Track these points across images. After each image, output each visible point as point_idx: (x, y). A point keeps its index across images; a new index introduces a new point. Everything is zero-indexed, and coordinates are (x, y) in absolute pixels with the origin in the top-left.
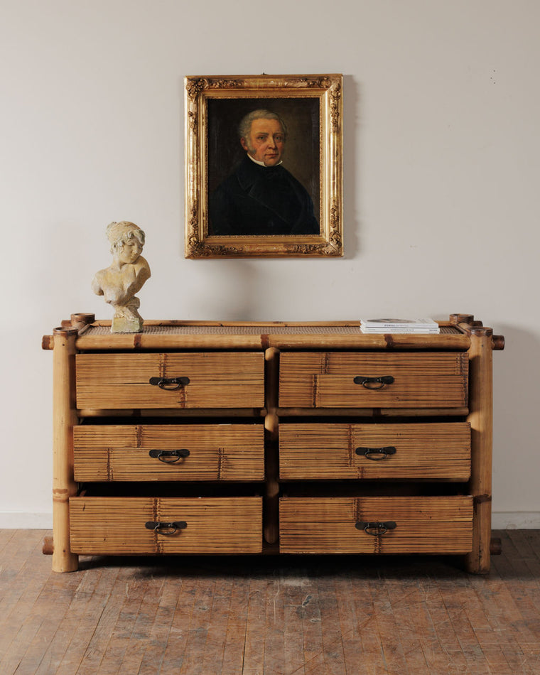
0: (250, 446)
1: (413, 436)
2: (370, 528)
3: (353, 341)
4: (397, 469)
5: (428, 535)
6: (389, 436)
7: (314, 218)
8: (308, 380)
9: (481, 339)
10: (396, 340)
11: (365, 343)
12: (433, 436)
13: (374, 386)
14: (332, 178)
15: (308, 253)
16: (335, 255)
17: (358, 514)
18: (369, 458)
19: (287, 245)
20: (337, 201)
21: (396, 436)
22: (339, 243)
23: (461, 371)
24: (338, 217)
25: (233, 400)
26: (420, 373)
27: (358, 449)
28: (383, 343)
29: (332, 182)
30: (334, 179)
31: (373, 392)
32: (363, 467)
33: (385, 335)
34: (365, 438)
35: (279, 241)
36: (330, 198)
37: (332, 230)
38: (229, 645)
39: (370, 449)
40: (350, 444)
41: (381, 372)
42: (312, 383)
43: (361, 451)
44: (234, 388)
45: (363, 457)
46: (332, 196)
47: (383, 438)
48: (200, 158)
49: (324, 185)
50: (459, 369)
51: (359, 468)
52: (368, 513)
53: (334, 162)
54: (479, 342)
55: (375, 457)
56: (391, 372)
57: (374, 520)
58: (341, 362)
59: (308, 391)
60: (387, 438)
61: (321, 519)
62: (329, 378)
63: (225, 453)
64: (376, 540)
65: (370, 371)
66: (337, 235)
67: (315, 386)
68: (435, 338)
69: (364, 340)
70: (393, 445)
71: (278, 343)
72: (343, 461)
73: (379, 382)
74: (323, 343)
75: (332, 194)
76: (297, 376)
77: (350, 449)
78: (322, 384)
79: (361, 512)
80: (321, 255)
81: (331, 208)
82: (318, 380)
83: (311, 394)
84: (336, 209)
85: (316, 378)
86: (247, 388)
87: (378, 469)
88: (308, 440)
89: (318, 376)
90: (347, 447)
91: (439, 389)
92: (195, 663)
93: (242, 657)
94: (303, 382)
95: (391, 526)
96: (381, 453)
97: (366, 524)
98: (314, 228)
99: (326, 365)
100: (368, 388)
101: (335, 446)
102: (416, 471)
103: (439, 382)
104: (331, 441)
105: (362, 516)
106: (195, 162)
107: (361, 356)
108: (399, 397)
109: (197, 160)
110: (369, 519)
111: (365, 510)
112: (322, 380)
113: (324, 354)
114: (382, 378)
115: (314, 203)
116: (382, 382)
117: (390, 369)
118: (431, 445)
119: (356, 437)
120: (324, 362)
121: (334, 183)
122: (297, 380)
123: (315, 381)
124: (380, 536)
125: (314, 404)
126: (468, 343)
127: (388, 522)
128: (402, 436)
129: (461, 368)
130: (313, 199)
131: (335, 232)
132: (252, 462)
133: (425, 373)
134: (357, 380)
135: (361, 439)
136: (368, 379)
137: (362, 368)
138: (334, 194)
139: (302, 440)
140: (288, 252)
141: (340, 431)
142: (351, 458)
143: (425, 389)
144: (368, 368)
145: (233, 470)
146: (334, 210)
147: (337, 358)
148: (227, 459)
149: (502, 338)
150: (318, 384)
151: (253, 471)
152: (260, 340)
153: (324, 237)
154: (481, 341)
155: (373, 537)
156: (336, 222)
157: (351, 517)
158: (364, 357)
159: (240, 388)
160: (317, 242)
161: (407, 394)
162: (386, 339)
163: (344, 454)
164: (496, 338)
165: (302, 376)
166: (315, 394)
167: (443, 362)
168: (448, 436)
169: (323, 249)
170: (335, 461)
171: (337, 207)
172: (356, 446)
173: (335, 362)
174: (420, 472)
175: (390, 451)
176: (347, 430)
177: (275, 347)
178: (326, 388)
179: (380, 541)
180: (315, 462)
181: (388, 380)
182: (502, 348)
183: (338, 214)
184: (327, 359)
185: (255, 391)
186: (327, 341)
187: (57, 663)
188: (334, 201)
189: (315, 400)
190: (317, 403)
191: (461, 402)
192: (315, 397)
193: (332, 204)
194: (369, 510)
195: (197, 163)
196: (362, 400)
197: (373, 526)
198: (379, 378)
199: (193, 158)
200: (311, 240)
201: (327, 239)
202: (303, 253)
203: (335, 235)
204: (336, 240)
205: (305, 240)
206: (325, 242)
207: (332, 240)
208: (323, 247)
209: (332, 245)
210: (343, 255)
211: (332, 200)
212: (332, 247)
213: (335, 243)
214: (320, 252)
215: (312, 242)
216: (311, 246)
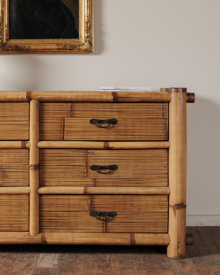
0: (19, 163)
1: (129, 158)
2: (99, 215)
3: (90, 96)
4: (118, 180)
5: (138, 221)
6: (113, 158)
7: (75, 28)
8: (59, 121)
9: (178, 94)
10: (120, 95)
11: (98, 97)
12: (143, 158)
13: (103, 125)
15: (71, 50)
16: (88, 51)
17: (91, 206)
18: (99, 172)
20: (90, 17)
21: (117, 158)
22: (90, 43)
23: (163, 116)
24: (90, 27)
25: (8, 134)
26: (135, 117)
27: (92, 166)
28: (111, 98)
29: (86, 5)
30: (87, 3)
31: (103, 129)
32: (95, 179)
33: (112, 92)
34: (96, 159)
37: (86, 35)
39: (100, 166)
40: (87, 163)
41: (108, 116)
42: (61, 123)
43: (94, 168)
44: (8, 126)
45: (96, 172)
46: (86, 14)
47: (109, 159)
49: (81, 7)
50: (162, 114)
51: (93, 179)
52: (98, 206)
54: (177, 96)
55: (103, 171)
56: (115, 116)
57: (102, 210)
58: (81, 109)
59: (59, 129)
60: (112, 159)
61: (67, 209)
62: (73, 120)
63: (3, 167)
64: (103, 223)
65: (101, 115)
67: (64, 126)
68: (147, 94)
69: (97, 95)
70: (116, 164)
71: (37, 97)
72: (82, 174)
73: (107, 122)
74: (69, 97)
76: (51, 118)
77: (87, 166)
78: (69, 124)
79: (94, 205)
80: (79, 51)
81: (86, 21)
82: (65, 121)
83: (61, 131)
84: (89, 22)
85: (64, 120)
86: (18, 127)
87: (106, 180)
88: (58, 160)
89: (66, 119)
90: (85, 165)
91: (149, 128)
94: (56, 123)
95: (113, 215)
96: (107, 169)
97: (97, 213)
98: (76, 35)
99: (71, 111)
100: (100, 127)
101: (77, 164)
102: (131, 182)
103: (148, 123)
104: (74, 160)
105: (94, 207)
107: (95, 105)
108: (121, 133)
110: (99, 210)
111: (96, 203)
112: (69, 121)
113: (70, 104)
114: (109, 120)
115: (75, 19)
116: (109, 123)
117: (114, 114)
118: (141, 164)
119: (91, 158)
120: (69, 109)
121: (88, 5)
122: (52, 121)
123: (64, 122)
124: (106, 221)
125: (63, 138)
126: (170, 97)
127: (112, 212)
128: (122, 158)
129: (163, 113)
131: (88, 37)
132: (21, 174)
133: (139, 117)
134: (92, 122)
135: (94, 159)
136: (100, 120)
137: (95, 113)
138: (87, 13)
139: (55, 160)
141: (80, 154)
142: (87, 172)
143: (138, 128)
144: (100, 113)
145: (8, 179)
146: (87, 22)
147: (78, 107)
148: (4, 172)
149: (193, 94)
150: (66, 124)
151: (22, 180)
152: (26, 95)
153: (81, 40)
154: (178, 96)
155: (102, 222)
156: (89, 29)
157: (87, 208)
158: (97, 106)
159: (13, 126)
160: (78, 43)
161: (126, 131)
162: (112, 94)
163: (83, 169)
164: (189, 95)
165: (55, 118)
166: (64, 131)
167: (151, 109)
168: (153, 158)
169: (80, 47)
170: (76, 174)
171: (89, 21)
172: (91, 164)
173: (78, 109)
174: (134, 182)
175: (113, 168)
176: (85, 153)
177: (36, 99)
178: (71, 127)
179: (106, 224)
180: (63, 175)
181: (113, 122)
182: (193, 101)
183: (90, 24)
184: (71, 107)
185: (22, 129)
186: (71, 96)
188: (87, 17)
189: (64, 136)
190: (65, 137)
191: (163, 137)
192: (64, 133)
193: (86, 18)
194: (99, 203)
196: (96, 135)
197: (101, 214)
198: (107, 120)
200: (73, 42)
201: (83, 41)
202: (67, 50)
203: (88, 39)
204: (89, 41)
205: (70, 42)
206: (82, 43)
207: (86, 41)
208: (81, 46)
209: (86, 44)
210: (93, 51)
211: (86, 16)
212: (86, 46)
213: (88, 43)
214: (79, 49)
215: (74, 43)
216: (72, 45)
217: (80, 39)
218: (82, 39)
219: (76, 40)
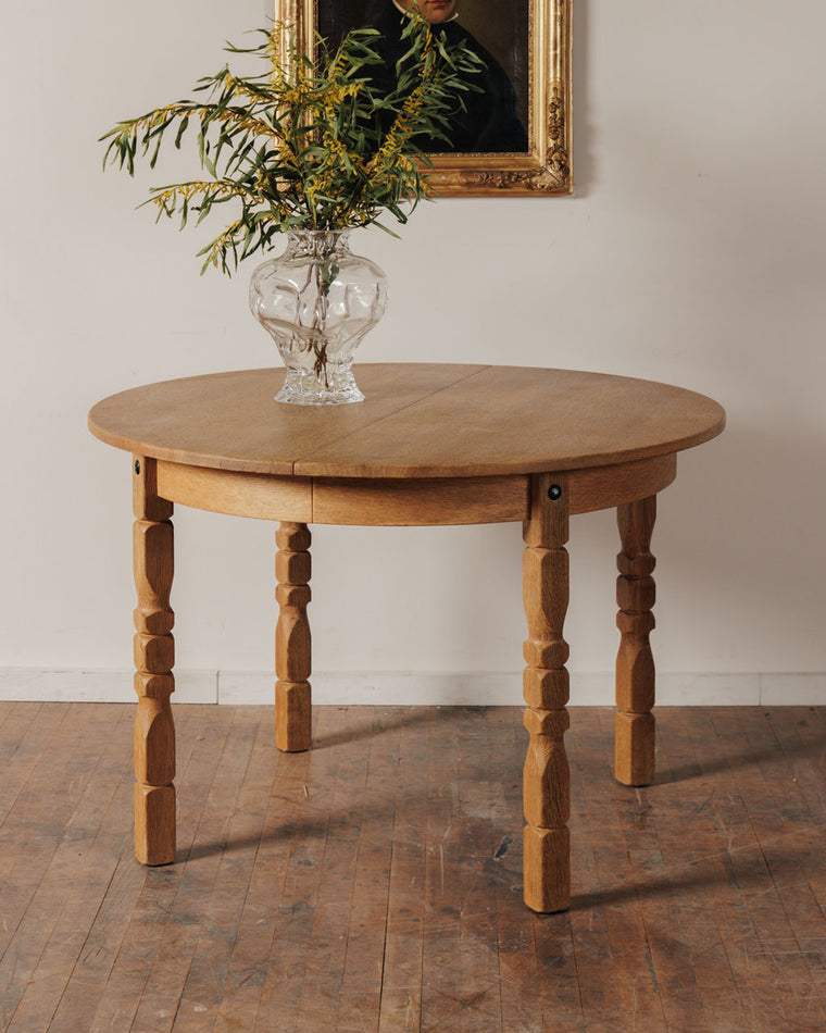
7: (518, 121)
14: (552, 47)
15: (506, 187)
16: (558, 190)
19: (466, 171)
20: (562, 90)
22: (564, 168)
24: (562, 119)
29: (552, 53)
30: (555, 49)
35: (452, 164)
36: (548, 84)
37: (552, 143)
38: (354, 939)
46: (552, 80)
48: (303, 7)
49: (535, 59)
53: (556, 16)
66: (560, 155)
75: (552, 76)
80: (531, 190)
81: (551, 102)
84: (558, 105)
92: (289, 977)
93: (380, 965)
106: (295, 15)
109: (298, 10)
115: (517, 93)
121: (555, 55)
130: (516, 86)
131: (556, 149)
138: (555, 77)
140: (468, 184)
146: (554, 107)
153: (536, 157)
156: (557, 128)
160: (524, 166)
169: (534, 180)
171: (561, 101)
183: (562, 113)
187: (25, 976)
188: (555, 88)
193: (552, 94)
195: (298, 18)
199: (291, 8)
200: (511, 162)
201: (542, 161)
202: (495, 187)
203: (557, 154)
204: (560, 163)
205: (501, 163)
206: (538, 166)
207: (552, 162)
208: (534, 176)
209: (551, 171)
210: (571, 190)
211: (552, 87)
212: (552, 174)
213: (557, 169)
214: (530, 186)
215: (514, 166)
216: (510, 174)
217: (531, 155)
218: (538, 155)
219: (519, 157)
